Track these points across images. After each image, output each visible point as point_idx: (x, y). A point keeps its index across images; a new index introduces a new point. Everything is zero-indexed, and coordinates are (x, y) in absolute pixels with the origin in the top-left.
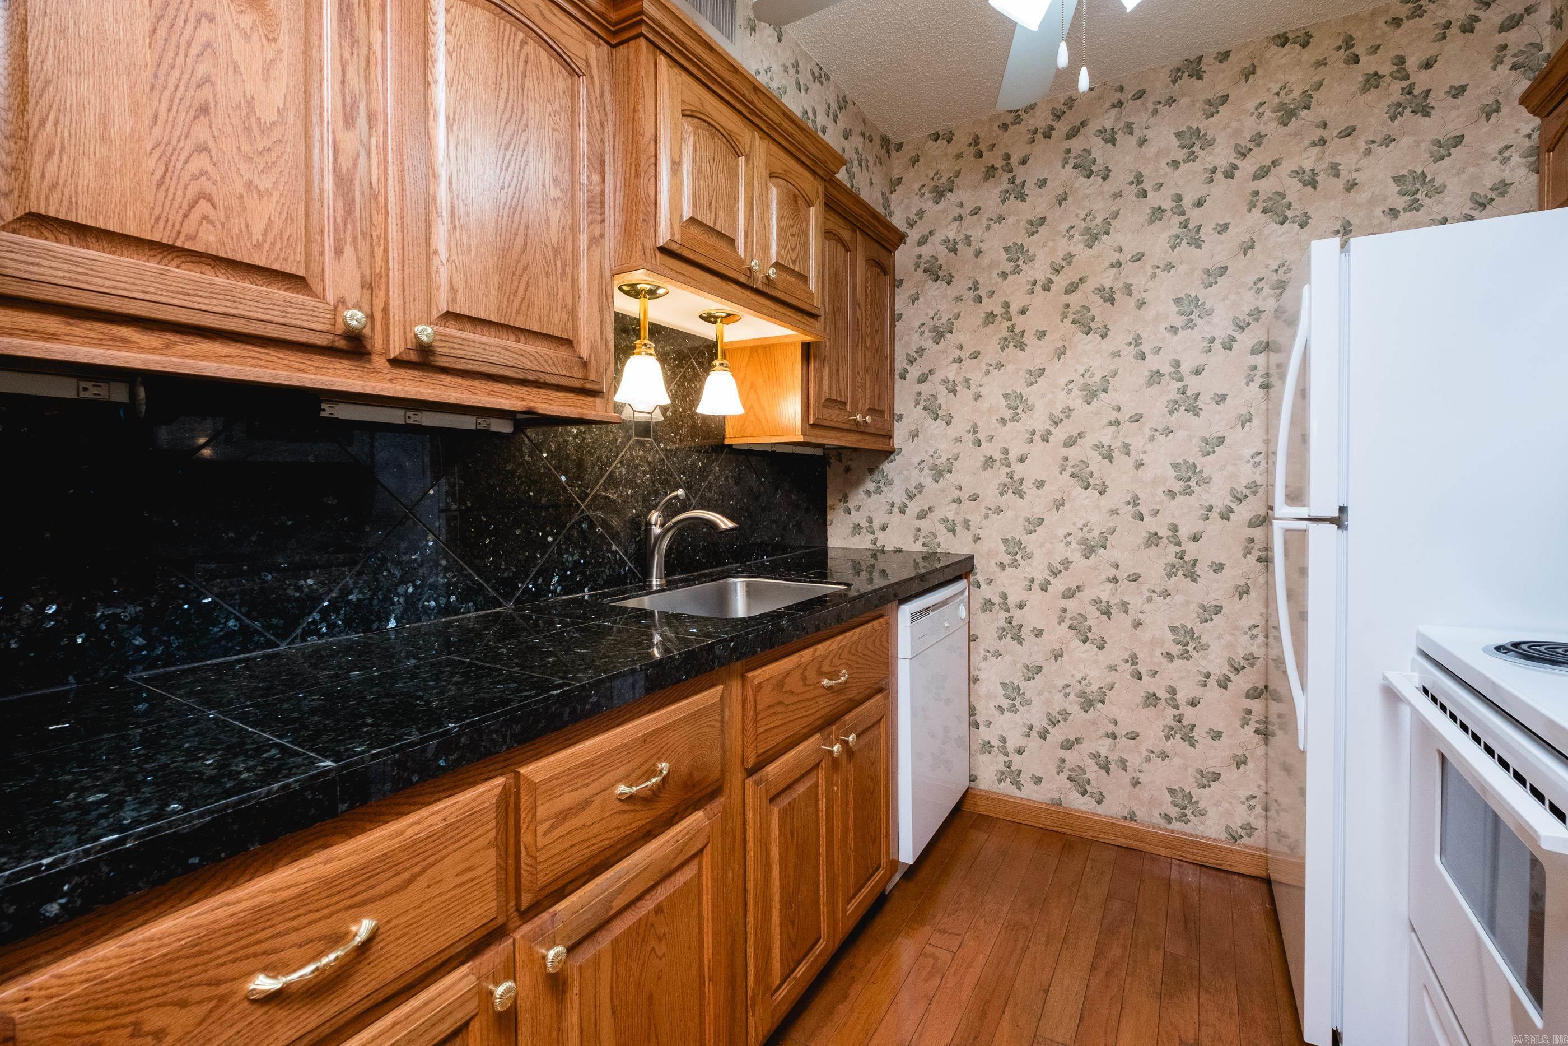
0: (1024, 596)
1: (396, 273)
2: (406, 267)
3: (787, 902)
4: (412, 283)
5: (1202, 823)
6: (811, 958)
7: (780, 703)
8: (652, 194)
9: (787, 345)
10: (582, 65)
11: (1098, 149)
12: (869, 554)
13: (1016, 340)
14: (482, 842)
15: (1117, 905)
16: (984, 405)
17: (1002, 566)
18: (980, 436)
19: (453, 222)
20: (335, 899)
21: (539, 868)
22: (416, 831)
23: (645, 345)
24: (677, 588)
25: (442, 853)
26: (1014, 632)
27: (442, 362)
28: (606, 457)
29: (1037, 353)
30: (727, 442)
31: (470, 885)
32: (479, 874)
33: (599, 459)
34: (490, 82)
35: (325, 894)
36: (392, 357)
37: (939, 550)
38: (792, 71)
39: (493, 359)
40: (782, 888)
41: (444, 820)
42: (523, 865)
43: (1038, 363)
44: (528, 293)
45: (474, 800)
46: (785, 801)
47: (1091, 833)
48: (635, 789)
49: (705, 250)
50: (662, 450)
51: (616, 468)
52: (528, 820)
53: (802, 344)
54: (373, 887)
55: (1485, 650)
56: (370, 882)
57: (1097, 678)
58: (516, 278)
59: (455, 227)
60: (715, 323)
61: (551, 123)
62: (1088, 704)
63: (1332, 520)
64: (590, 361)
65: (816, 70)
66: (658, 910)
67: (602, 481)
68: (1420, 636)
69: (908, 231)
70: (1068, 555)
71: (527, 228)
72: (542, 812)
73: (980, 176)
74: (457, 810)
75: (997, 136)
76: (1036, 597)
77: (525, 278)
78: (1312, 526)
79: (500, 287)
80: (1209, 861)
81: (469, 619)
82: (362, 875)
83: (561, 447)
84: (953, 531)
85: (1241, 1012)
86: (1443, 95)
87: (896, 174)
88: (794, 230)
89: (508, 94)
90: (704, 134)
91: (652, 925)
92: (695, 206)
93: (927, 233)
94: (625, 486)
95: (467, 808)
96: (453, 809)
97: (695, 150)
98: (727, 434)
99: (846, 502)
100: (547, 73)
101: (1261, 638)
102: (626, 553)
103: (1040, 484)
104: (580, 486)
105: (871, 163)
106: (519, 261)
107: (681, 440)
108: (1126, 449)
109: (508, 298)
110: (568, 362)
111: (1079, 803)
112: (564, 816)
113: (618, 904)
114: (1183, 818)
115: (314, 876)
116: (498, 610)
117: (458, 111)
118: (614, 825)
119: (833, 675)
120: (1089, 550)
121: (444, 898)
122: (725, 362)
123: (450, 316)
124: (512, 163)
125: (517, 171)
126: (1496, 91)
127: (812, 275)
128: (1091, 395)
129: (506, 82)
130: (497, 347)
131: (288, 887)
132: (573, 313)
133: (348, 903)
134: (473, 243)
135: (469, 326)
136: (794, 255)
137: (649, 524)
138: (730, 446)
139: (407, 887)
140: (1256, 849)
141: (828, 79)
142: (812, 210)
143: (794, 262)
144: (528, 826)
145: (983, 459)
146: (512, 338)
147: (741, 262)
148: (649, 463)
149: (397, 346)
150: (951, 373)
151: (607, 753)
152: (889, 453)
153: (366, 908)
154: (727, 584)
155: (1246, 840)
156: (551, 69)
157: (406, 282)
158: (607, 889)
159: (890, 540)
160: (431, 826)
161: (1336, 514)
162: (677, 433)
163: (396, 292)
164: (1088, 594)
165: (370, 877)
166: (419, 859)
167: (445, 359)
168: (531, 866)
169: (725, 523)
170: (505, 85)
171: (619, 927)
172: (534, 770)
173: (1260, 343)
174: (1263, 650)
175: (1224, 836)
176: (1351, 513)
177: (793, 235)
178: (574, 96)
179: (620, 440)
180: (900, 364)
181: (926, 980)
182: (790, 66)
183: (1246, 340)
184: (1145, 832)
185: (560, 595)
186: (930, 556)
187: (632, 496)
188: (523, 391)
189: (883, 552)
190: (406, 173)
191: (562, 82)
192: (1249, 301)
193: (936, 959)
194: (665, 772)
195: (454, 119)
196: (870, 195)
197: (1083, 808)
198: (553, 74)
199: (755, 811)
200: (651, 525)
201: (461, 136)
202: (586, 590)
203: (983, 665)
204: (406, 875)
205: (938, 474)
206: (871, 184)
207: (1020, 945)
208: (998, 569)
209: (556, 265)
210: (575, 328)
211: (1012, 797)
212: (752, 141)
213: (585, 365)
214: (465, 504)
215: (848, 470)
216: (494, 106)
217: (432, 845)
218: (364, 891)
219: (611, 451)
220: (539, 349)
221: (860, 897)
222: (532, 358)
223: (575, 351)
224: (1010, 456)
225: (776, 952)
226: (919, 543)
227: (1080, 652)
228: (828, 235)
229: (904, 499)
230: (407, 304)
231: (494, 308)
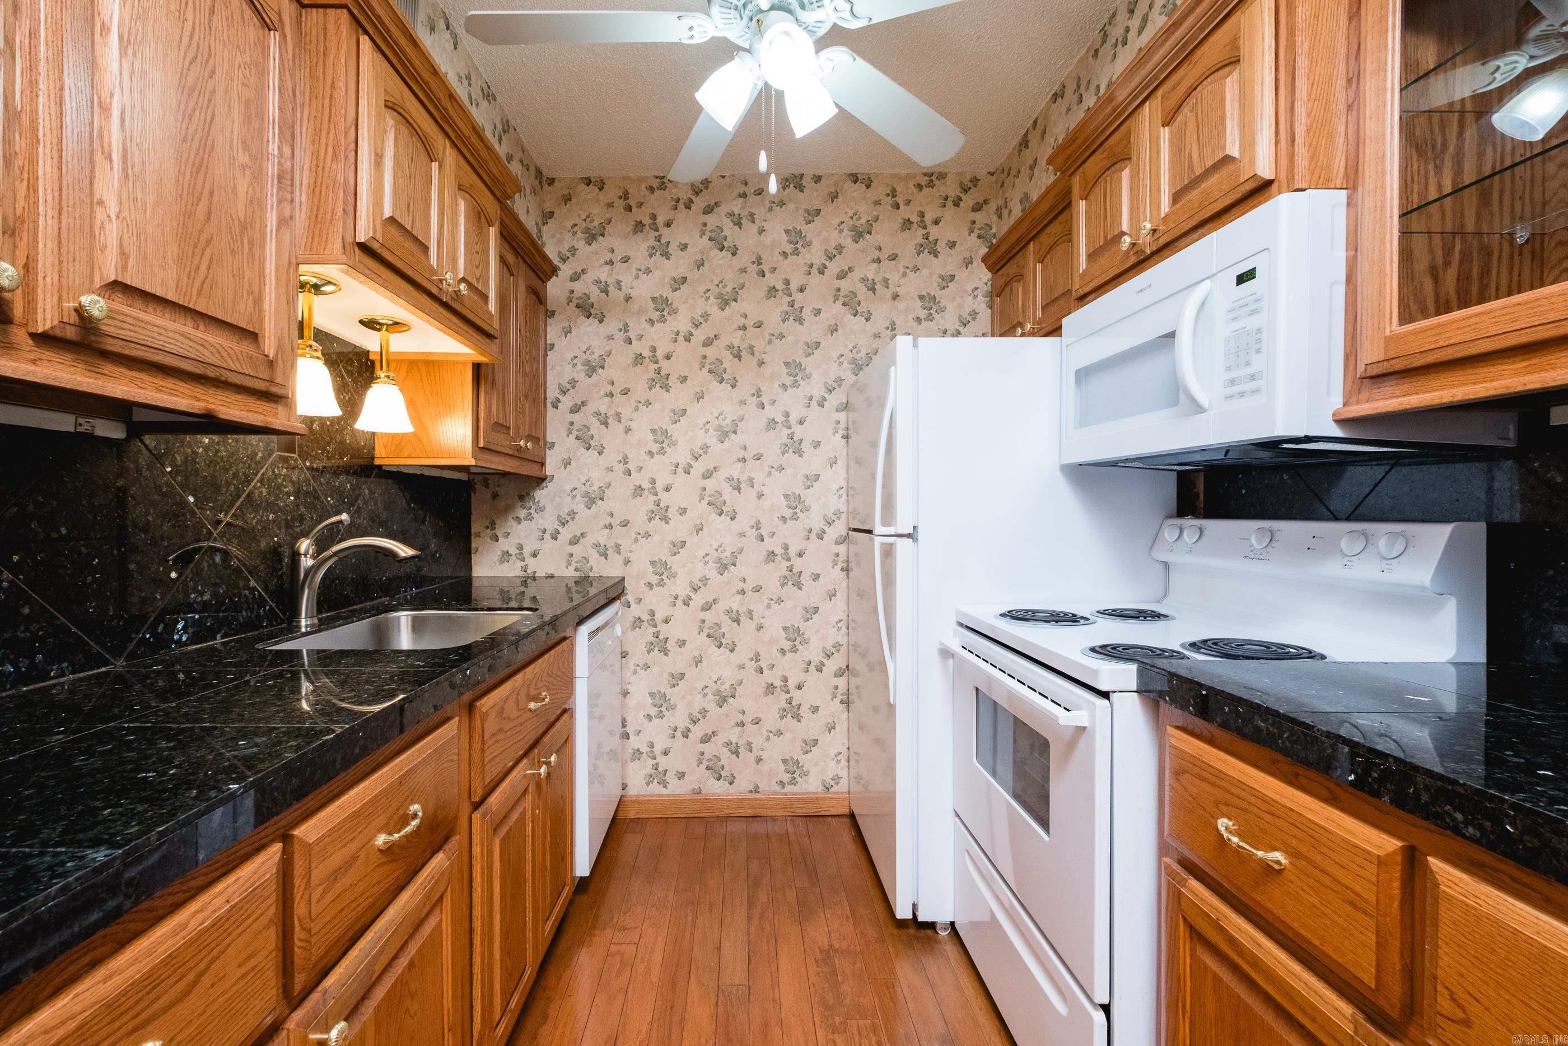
0: (669, 611)
1: (50, 222)
2: (64, 217)
3: (505, 935)
4: (71, 237)
5: (806, 782)
6: (521, 987)
7: (501, 730)
8: (352, 181)
9: (455, 363)
10: (275, 19)
11: (729, 229)
12: (518, 582)
13: (661, 381)
14: (263, 921)
15: (755, 864)
16: (634, 438)
17: (650, 585)
18: (631, 466)
19: (125, 169)
20: (117, 1024)
21: (313, 940)
22: (200, 921)
23: (311, 346)
24: (335, 627)
25: (226, 942)
26: (660, 645)
27: (112, 346)
28: (244, 474)
29: (680, 396)
30: (377, 462)
31: (252, 974)
32: (260, 960)
33: (235, 475)
34: (172, 7)
35: (108, 1019)
36: (40, 330)
37: (591, 574)
38: (466, 82)
39: (169, 347)
40: (502, 920)
41: (228, 901)
42: (296, 941)
43: (681, 404)
44: (211, 271)
45: (255, 873)
46: (504, 831)
47: (726, 811)
48: (397, 836)
49: (401, 254)
50: (308, 468)
51: (255, 487)
52: (302, 888)
53: (473, 364)
54: (158, 998)
55: (995, 617)
56: (153, 995)
57: (730, 676)
58: (198, 251)
59: (127, 176)
60: (379, 330)
61: (241, 75)
62: (722, 701)
63: (909, 536)
64: (277, 360)
65: (485, 87)
66: (411, 965)
67: (238, 503)
68: (958, 612)
69: (560, 265)
70: (706, 573)
71: (211, 194)
72: (317, 875)
73: (630, 228)
74: (239, 888)
75: (645, 196)
76: (680, 612)
77: (208, 252)
78: (899, 540)
79: (180, 260)
80: (812, 811)
81: (62, 684)
82: (146, 987)
83: (191, 460)
84: (605, 555)
85: (853, 913)
86: (944, 246)
87: (548, 207)
88: (477, 247)
89: (194, 28)
90: (404, 130)
91: (407, 983)
92: (395, 205)
93: (579, 270)
94: (265, 510)
95: (247, 885)
96: (236, 887)
97: (396, 146)
98: (377, 454)
99: (493, 529)
100: (237, 16)
101: (844, 629)
102: (266, 589)
103: (683, 511)
104: (211, 509)
105: (528, 191)
106: (201, 231)
107: (329, 458)
108: (751, 482)
109: (189, 275)
110: (254, 359)
111: (716, 788)
112: (336, 875)
113: (378, 968)
114: (793, 782)
115: (93, 1000)
116: (103, 669)
117: (133, 32)
118: (375, 881)
119: (536, 698)
120: (723, 568)
121: (227, 996)
122: (391, 374)
123: (117, 287)
124: (197, 113)
125: (202, 122)
126: (970, 250)
127: (492, 295)
128: (724, 435)
129: (191, 13)
130: (175, 332)
131: (63, 1023)
132: (258, 301)
133: (130, 1026)
134: (150, 199)
135: (139, 303)
136: (478, 273)
137: (295, 556)
138: (380, 467)
139: (191, 991)
140: (842, 793)
141: (495, 99)
142: (492, 230)
143: (478, 280)
144: (303, 895)
145: (633, 488)
146: (190, 323)
147: (434, 272)
148: (293, 483)
149: (48, 317)
150: (603, 406)
151: (371, 800)
152: (540, 481)
153: (150, 1028)
154: (387, 619)
155: (835, 789)
156: (242, 14)
157: (64, 235)
158: (370, 953)
159: (540, 567)
160: (214, 911)
161: (911, 531)
162: (324, 450)
163: (49, 246)
164: (721, 606)
165: (154, 988)
166: (204, 953)
167: (110, 340)
168: (306, 941)
169: (404, 551)
170: (190, 16)
171: (380, 993)
172: (308, 831)
173: (842, 403)
174: (846, 637)
175: (820, 789)
176: (920, 530)
177: (477, 253)
178: (265, 51)
179: (260, 455)
180: (552, 393)
181: (618, 976)
182: (464, 77)
183: (835, 400)
184: (766, 799)
185: (186, 644)
186: (583, 581)
187: (274, 521)
188: (198, 391)
189: (534, 578)
190: (66, 94)
191: (252, 28)
192: (834, 371)
193: (620, 954)
194: (420, 814)
195: (129, 41)
196: (529, 222)
197: (718, 791)
198: (243, 18)
199: (482, 845)
200: (299, 554)
201: (137, 64)
202: (218, 636)
203: (633, 679)
204: (191, 976)
205: (590, 501)
206: (528, 212)
207: (690, 918)
208: (646, 589)
209: (242, 243)
210: (261, 320)
211: (660, 795)
212: (445, 148)
213: (271, 364)
214: (59, 531)
215: (495, 496)
216: (177, 38)
217: (216, 935)
218: (148, 1007)
219: (249, 467)
220: (220, 340)
221: (553, 918)
222: (215, 351)
223: (258, 347)
224: (657, 485)
225: (497, 987)
226: (571, 569)
227: (716, 655)
228: (503, 260)
229: (556, 525)
230: (65, 264)
231: (172, 285)
